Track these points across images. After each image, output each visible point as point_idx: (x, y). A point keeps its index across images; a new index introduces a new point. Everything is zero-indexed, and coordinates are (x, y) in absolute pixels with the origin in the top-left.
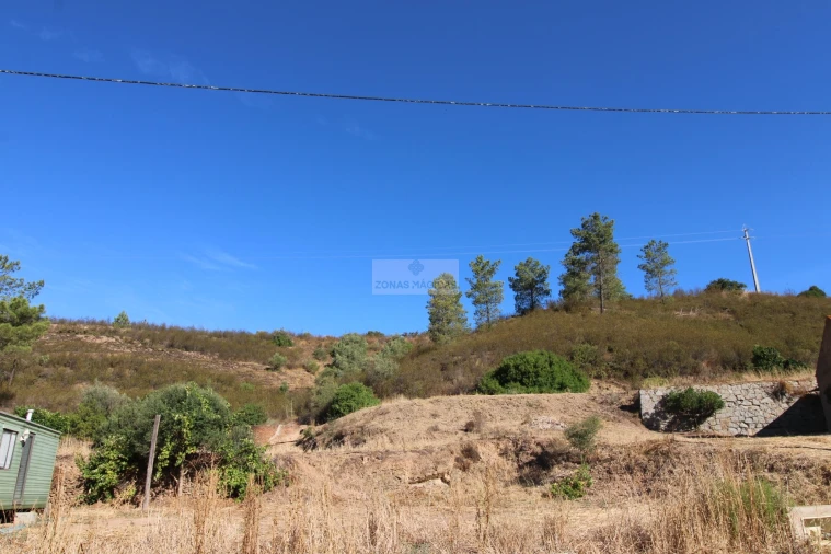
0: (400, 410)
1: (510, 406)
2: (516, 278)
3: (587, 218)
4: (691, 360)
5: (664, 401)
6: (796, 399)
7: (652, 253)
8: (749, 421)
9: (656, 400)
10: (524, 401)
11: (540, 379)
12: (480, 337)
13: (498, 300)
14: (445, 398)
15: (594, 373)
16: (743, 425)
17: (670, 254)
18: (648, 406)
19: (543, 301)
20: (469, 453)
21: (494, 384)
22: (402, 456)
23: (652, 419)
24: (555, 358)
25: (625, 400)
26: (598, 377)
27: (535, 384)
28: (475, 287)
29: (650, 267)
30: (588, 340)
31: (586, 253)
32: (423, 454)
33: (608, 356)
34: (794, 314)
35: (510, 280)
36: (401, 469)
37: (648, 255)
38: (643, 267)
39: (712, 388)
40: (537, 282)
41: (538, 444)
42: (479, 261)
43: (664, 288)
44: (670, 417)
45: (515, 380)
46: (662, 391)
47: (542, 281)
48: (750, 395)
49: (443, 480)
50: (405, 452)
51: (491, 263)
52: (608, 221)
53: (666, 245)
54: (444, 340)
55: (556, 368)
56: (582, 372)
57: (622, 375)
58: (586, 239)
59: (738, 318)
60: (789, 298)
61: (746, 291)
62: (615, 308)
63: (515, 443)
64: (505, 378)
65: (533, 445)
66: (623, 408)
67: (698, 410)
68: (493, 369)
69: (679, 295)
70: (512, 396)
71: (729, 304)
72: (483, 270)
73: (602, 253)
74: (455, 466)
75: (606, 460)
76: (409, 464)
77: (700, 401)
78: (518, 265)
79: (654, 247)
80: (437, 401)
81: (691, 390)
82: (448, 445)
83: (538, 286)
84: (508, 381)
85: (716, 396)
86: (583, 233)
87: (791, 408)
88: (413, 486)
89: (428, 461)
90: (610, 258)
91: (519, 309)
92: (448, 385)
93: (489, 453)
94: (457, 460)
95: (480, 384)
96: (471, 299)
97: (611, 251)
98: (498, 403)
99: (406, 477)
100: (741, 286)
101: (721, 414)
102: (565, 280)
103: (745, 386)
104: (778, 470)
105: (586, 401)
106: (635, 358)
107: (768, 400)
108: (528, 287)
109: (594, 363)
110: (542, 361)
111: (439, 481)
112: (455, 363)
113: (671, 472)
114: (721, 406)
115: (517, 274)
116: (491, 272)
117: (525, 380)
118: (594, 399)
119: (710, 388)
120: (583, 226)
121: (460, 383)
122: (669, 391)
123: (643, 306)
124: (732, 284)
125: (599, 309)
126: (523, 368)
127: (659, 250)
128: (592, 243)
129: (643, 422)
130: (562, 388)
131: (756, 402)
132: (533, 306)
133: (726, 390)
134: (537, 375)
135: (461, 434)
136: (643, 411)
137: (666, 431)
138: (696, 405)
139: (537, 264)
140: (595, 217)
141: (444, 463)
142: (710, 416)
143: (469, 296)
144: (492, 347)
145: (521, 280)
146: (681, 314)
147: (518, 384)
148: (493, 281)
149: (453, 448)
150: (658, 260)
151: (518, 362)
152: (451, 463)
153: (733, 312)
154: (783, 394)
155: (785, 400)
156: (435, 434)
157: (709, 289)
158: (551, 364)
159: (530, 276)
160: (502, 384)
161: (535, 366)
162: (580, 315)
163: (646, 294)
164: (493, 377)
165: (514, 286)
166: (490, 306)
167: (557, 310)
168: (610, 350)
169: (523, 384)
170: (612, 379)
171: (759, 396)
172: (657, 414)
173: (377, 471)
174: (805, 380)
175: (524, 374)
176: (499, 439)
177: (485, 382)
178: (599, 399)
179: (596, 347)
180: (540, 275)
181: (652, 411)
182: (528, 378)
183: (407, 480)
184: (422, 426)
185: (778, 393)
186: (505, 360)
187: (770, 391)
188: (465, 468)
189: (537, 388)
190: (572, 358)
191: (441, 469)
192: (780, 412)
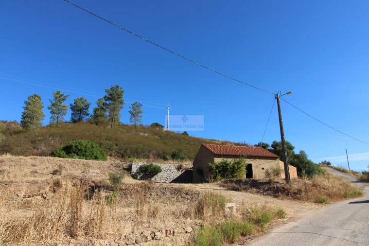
0: (12, 161)
1: (74, 164)
2: (74, 105)
3: (114, 86)
4: (147, 153)
5: (141, 168)
6: (184, 171)
7: (135, 107)
8: (168, 178)
9: (138, 167)
10: (81, 163)
11: (86, 153)
12: (52, 130)
13: (64, 114)
14: (39, 157)
15: (109, 154)
16: (166, 179)
17: (142, 109)
18: (134, 169)
19: (85, 118)
20: (57, 184)
21: (63, 153)
22: (21, 184)
23: (135, 174)
24: (95, 145)
25: (125, 166)
26: (111, 155)
27: (84, 155)
28: (53, 105)
29: (134, 112)
30: (108, 139)
31: (110, 101)
32: (33, 184)
33: (115, 147)
34: (180, 140)
35: (71, 105)
36: (20, 191)
37: (133, 108)
38: (131, 112)
39: (159, 165)
40: (84, 109)
41: (93, 182)
42: (58, 93)
43: (137, 122)
44: (142, 174)
45: (74, 153)
46: (141, 164)
47: (87, 109)
48: (170, 168)
49: (43, 196)
50: (23, 182)
51: (64, 95)
52: (122, 90)
53: (141, 105)
54: (32, 128)
55: (95, 149)
56: (105, 152)
57: (120, 156)
58: (111, 95)
59: (161, 139)
60: (178, 134)
61: (165, 129)
62: (117, 127)
63: (81, 180)
64: (69, 151)
65: (90, 182)
66: (124, 169)
67: (153, 173)
68: (62, 146)
69: (141, 126)
70: (75, 160)
71: (159, 133)
72: (59, 98)
73: (117, 103)
74: (50, 190)
75: (124, 190)
76: (25, 188)
77: (154, 169)
78: (76, 99)
79: (137, 105)
80: (35, 158)
81: (151, 164)
82: (47, 180)
83: (84, 111)
84: (70, 153)
85: (160, 167)
86: (111, 92)
87: (182, 174)
88: (25, 199)
89: (35, 187)
90: (120, 105)
91: (72, 119)
92: (35, 151)
93: (67, 185)
94: (51, 187)
95: (55, 152)
96: (50, 110)
97: (121, 103)
98: (68, 162)
99: (22, 195)
100: (163, 127)
101: (160, 174)
102: (96, 110)
103: (169, 165)
104: (189, 194)
105: (109, 165)
106: (126, 149)
107: (176, 170)
108: (79, 110)
109: (110, 150)
110: (89, 145)
111: (39, 198)
112: (39, 140)
113: (151, 195)
114: (160, 172)
115: (75, 103)
116: (64, 99)
117: (79, 153)
118: (112, 164)
119: (158, 164)
120: (111, 89)
121: (43, 151)
122: (143, 164)
123: (128, 128)
124: (160, 125)
125: (110, 126)
126: (79, 147)
127: (138, 106)
128: (114, 97)
129: (131, 176)
130: (96, 158)
131: (172, 171)
132: (80, 120)
133: (163, 165)
134: (85, 151)
135: (51, 175)
136: (132, 171)
137: (139, 180)
138: (153, 170)
139: (86, 100)
140: (117, 87)
141: (44, 189)
142: (156, 175)
143: (49, 108)
144: (61, 136)
145: (76, 107)
146: (142, 134)
147: (76, 154)
148: (63, 104)
149: (49, 181)
150: (137, 111)
151: (77, 144)
152: (47, 189)
153: (160, 136)
154: (180, 169)
155: (181, 171)
156: (36, 174)
157: (152, 126)
158: (92, 147)
159: (81, 105)
160: (67, 153)
161: (85, 147)
162: (102, 127)
163: (129, 123)
164: (62, 150)
165: (72, 109)
166: (59, 115)
167: (91, 123)
168: (117, 145)
169: (78, 155)
170: (116, 157)
171: (173, 169)
172: (137, 172)
173: (5, 191)
174: (188, 164)
175: (80, 150)
176: (73, 179)
177: (58, 152)
178: (114, 165)
179: (111, 143)
180: (86, 106)
181: (135, 171)
182: (81, 152)
183: (22, 196)
184: (27, 170)
185: (179, 168)
186: (70, 143)
187: (177, 167)
188: (54, 191)
189: (84, 157)
190: (101, 146)
191: (42, 191)
192: (178, 175)
